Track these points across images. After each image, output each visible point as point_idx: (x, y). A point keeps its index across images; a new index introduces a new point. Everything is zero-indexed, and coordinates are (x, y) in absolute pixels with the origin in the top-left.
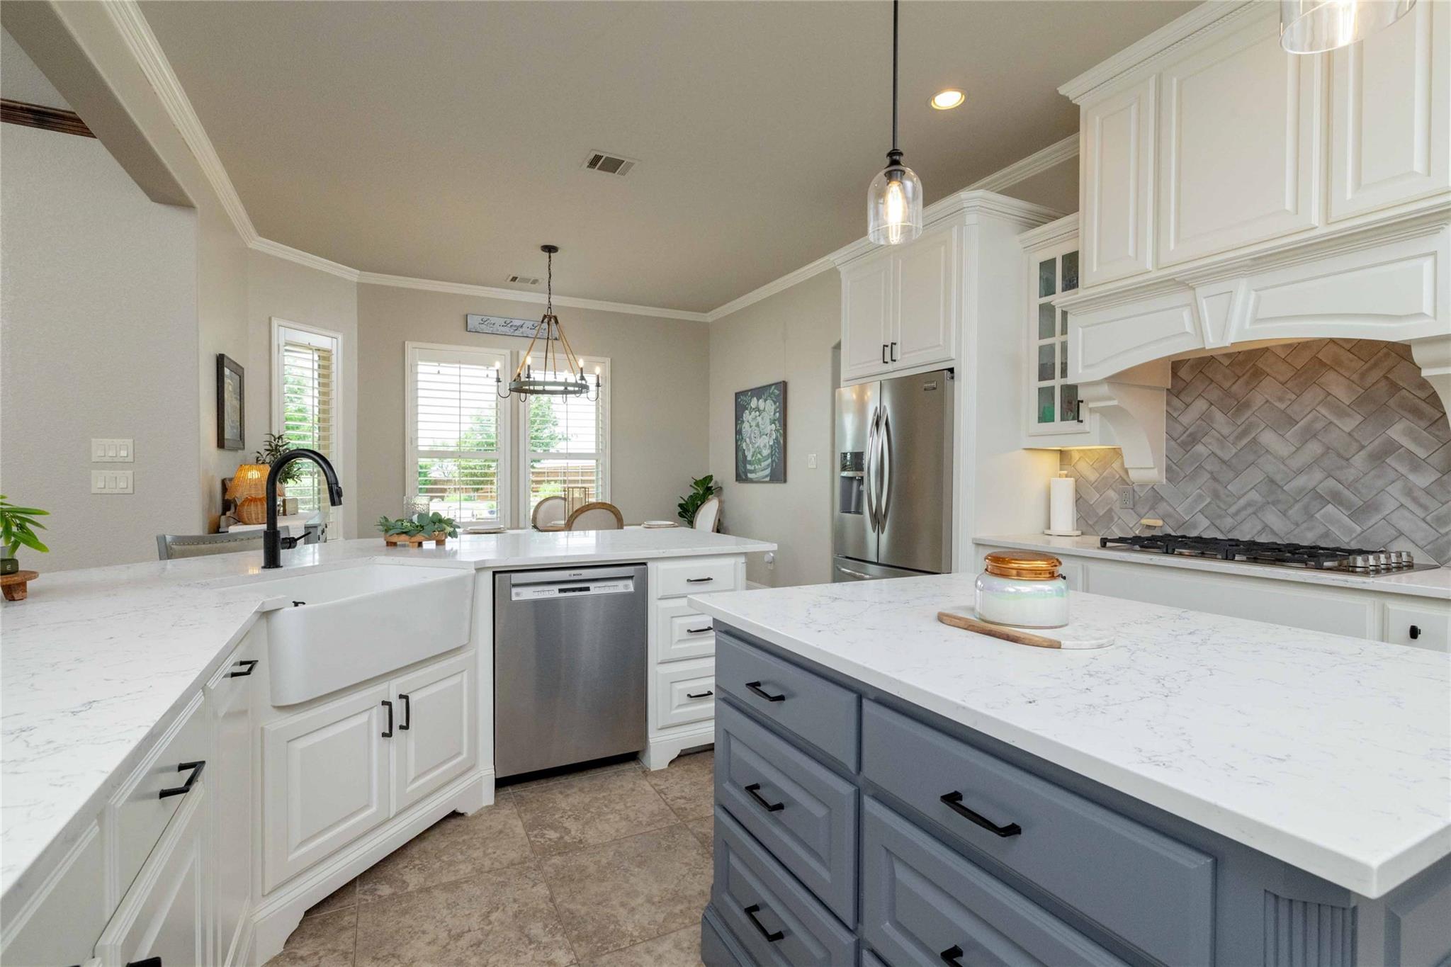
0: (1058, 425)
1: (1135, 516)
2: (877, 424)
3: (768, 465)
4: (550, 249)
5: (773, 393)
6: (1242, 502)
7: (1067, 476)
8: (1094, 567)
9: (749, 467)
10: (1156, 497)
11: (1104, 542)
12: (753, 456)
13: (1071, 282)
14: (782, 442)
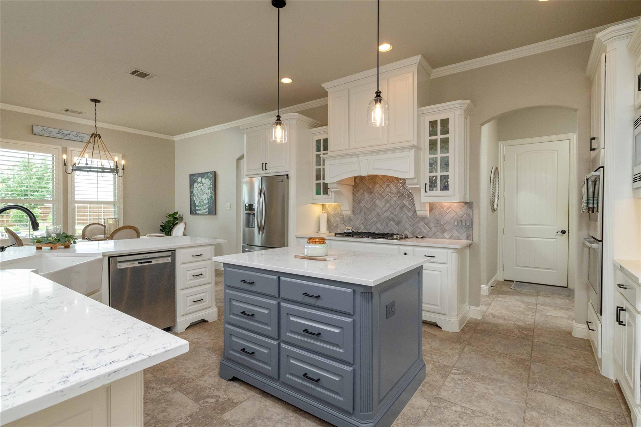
0: (322, 196)
1: (345, 226)
2: (260, 194)
3: (207, 207)
4: (96, 101)
5: (209, 176)
6: (372, 221)
7: (324, 213)
8: (333, 242)
9: (197, 208)
10: (350, 220)
11: (336, 235)
12: (199, 203)
13: (325, 149)
14: (214, 197)
